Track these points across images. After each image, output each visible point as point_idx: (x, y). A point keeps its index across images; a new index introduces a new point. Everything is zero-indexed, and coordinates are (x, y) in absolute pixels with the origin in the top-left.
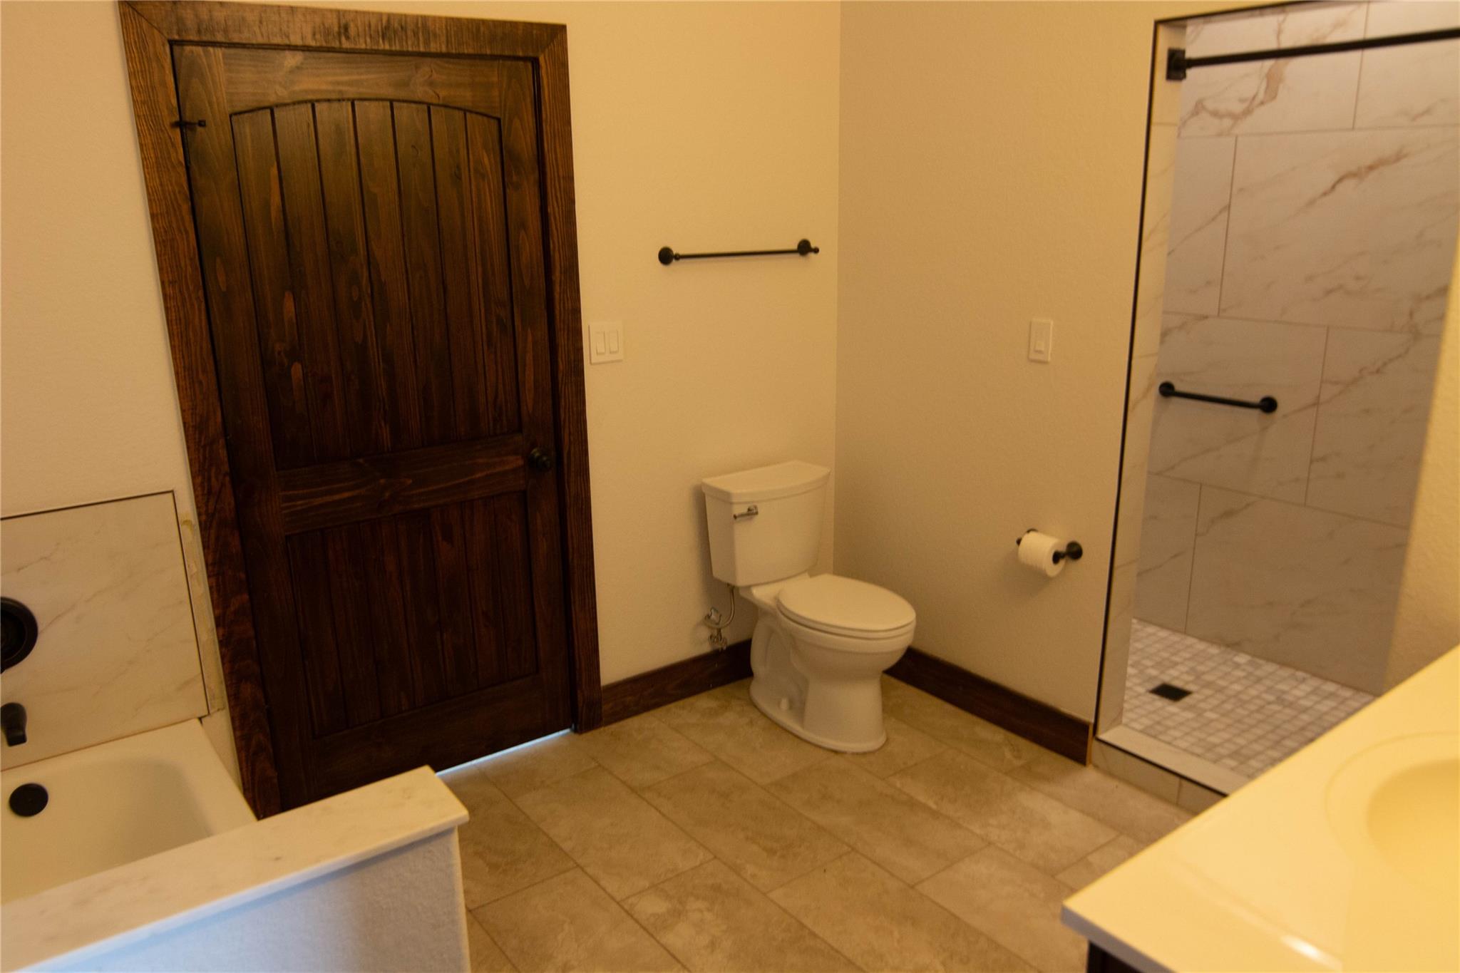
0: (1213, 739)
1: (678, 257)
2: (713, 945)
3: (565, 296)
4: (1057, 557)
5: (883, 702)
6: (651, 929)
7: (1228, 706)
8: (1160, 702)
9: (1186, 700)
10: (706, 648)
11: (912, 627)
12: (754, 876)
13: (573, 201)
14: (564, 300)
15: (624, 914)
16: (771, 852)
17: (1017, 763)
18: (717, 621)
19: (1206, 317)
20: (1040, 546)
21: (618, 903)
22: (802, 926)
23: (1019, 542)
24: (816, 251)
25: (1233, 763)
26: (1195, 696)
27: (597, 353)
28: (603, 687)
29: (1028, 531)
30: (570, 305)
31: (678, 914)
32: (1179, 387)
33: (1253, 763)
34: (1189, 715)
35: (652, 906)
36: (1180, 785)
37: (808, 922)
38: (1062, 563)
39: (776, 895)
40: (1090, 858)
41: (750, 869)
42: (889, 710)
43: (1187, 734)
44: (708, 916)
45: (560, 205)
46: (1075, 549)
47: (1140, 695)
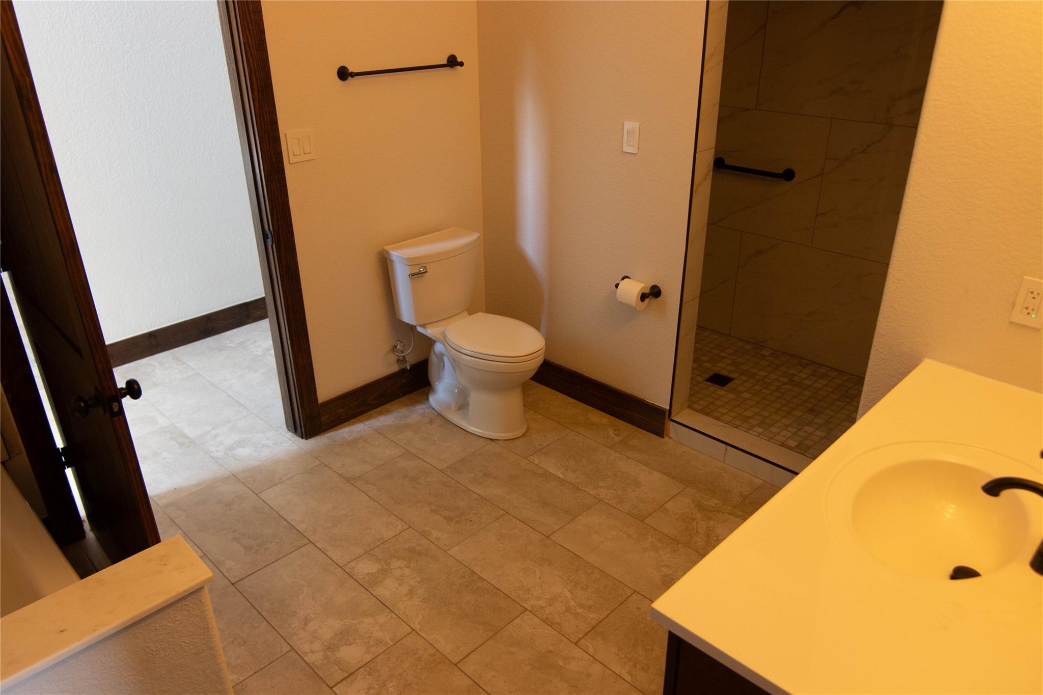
0: (748, 413)
1: (353, 75)
2: (411, 593)
3: (264, 111)
4: (643, 297)
5: (524, 399)
6: (366, 585)
7: (757, 388)
8: (713, 388)
9: (730, 385)
10: (395, 368)
11: (542, 351)
12: (438, 539)
13: (262, 32)
14: (263, 115)
15: (346, 576)
16: (449, 519)
17: (618, 439)
18: (402, 350)
19: (748, 109)
20: (631, 290)
21: (341, 567)
22: (473, 573)
23: (617, 286)
24: (461, 64)
25: (760, 430)
26: (736, 381)
27: (294, 155)
28: (321, 404)
29: (623, 279)
30: (268, 118)
31: (385, 572)
32: (728, 162)
33: (773, 429)
34: (732, 396)
35: (366, 568)
36: (726, 449)
37: (477, 570)
38: (647, 300)
39: (454, 551)
40: (667, 505)
41: (435, 534)
42: (528, 405)
43: (731, 410)
44: (407, 572)
45: (252, 35)
46: (656, 290)
47: (700, 383)
